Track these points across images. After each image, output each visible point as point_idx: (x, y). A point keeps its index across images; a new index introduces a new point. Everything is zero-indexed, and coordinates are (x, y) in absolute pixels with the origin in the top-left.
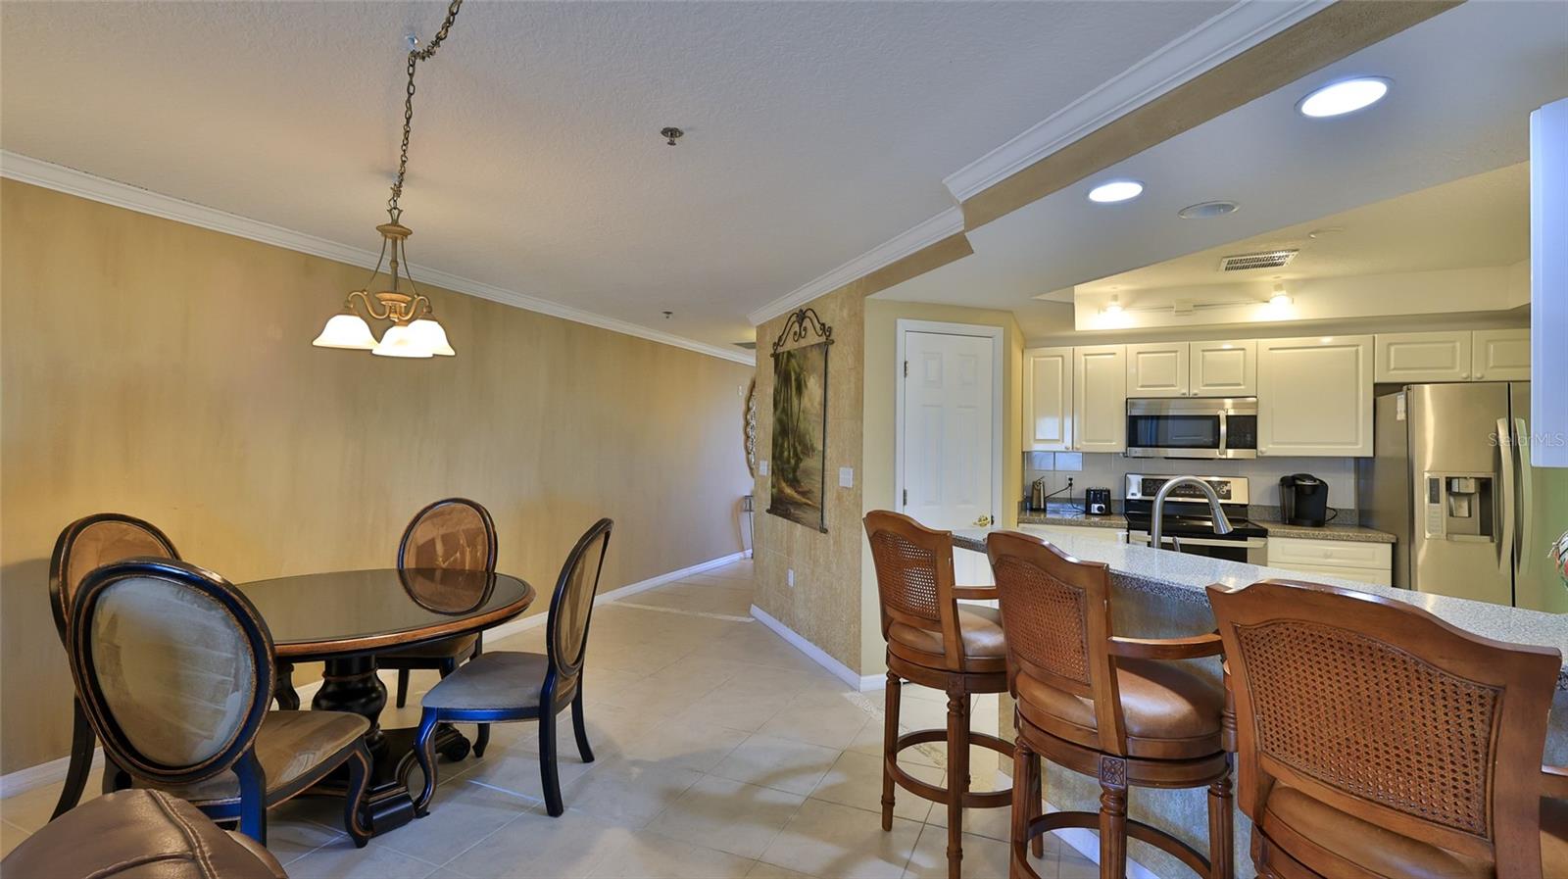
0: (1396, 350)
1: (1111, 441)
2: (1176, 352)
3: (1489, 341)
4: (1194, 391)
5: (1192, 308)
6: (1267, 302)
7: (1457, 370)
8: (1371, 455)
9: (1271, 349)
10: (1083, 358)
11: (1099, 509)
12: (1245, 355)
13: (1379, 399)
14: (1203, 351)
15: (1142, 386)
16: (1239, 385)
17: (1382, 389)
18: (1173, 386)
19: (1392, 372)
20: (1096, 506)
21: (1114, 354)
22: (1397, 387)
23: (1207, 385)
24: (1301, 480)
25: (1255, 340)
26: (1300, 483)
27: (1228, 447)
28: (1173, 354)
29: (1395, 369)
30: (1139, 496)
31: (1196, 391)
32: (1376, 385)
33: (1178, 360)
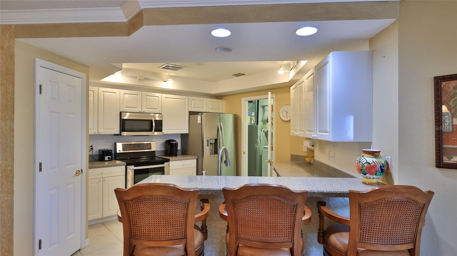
0: (193, 102)
1: (114, 129)
2: (138, 95)
3: (210, 102)
4: (143, 110)
5: (143, 79)
6: (165, 82)
7: (204, 109)
8: (188, 133)
9: (165, 98)
10: (102, 93)
11: (109, 158)
12: (158, 99)
13: (190, 116)
14: (146, 96)
15: (126, 107)
16: (157, 109)
17: (191, 113)
18: (136, 108)
19: (193, 108)
20: (107, 157)
21: (115, 93)
22: (197, 113)
23: (147, 109)
24: (173, 142)
25: (161, 94)
26: (172, 142)
27: (155, 131)
28: (137, 96)
29: (193, 107)
30: (122, 151)
31: (144, 111)
32: (189, 112)
33: (138, 98)
